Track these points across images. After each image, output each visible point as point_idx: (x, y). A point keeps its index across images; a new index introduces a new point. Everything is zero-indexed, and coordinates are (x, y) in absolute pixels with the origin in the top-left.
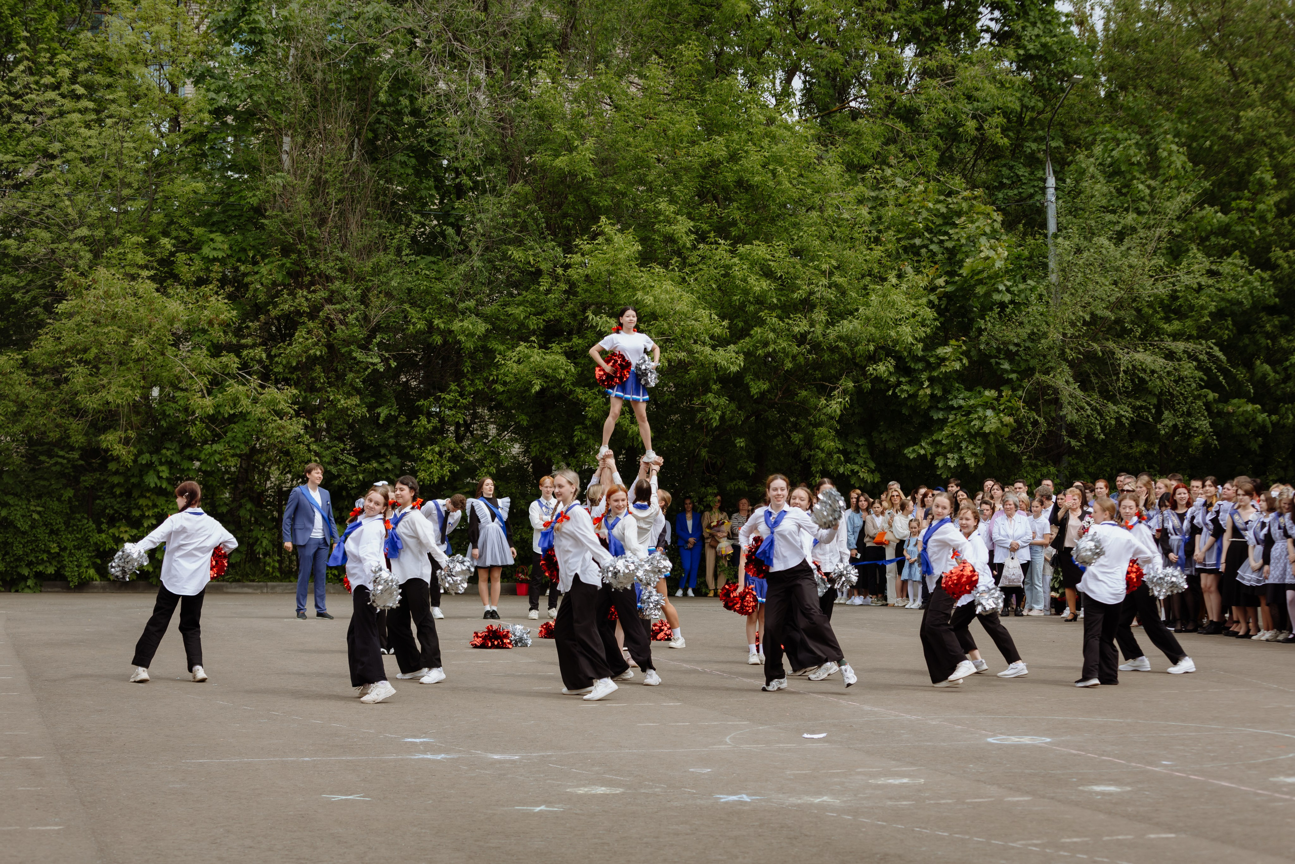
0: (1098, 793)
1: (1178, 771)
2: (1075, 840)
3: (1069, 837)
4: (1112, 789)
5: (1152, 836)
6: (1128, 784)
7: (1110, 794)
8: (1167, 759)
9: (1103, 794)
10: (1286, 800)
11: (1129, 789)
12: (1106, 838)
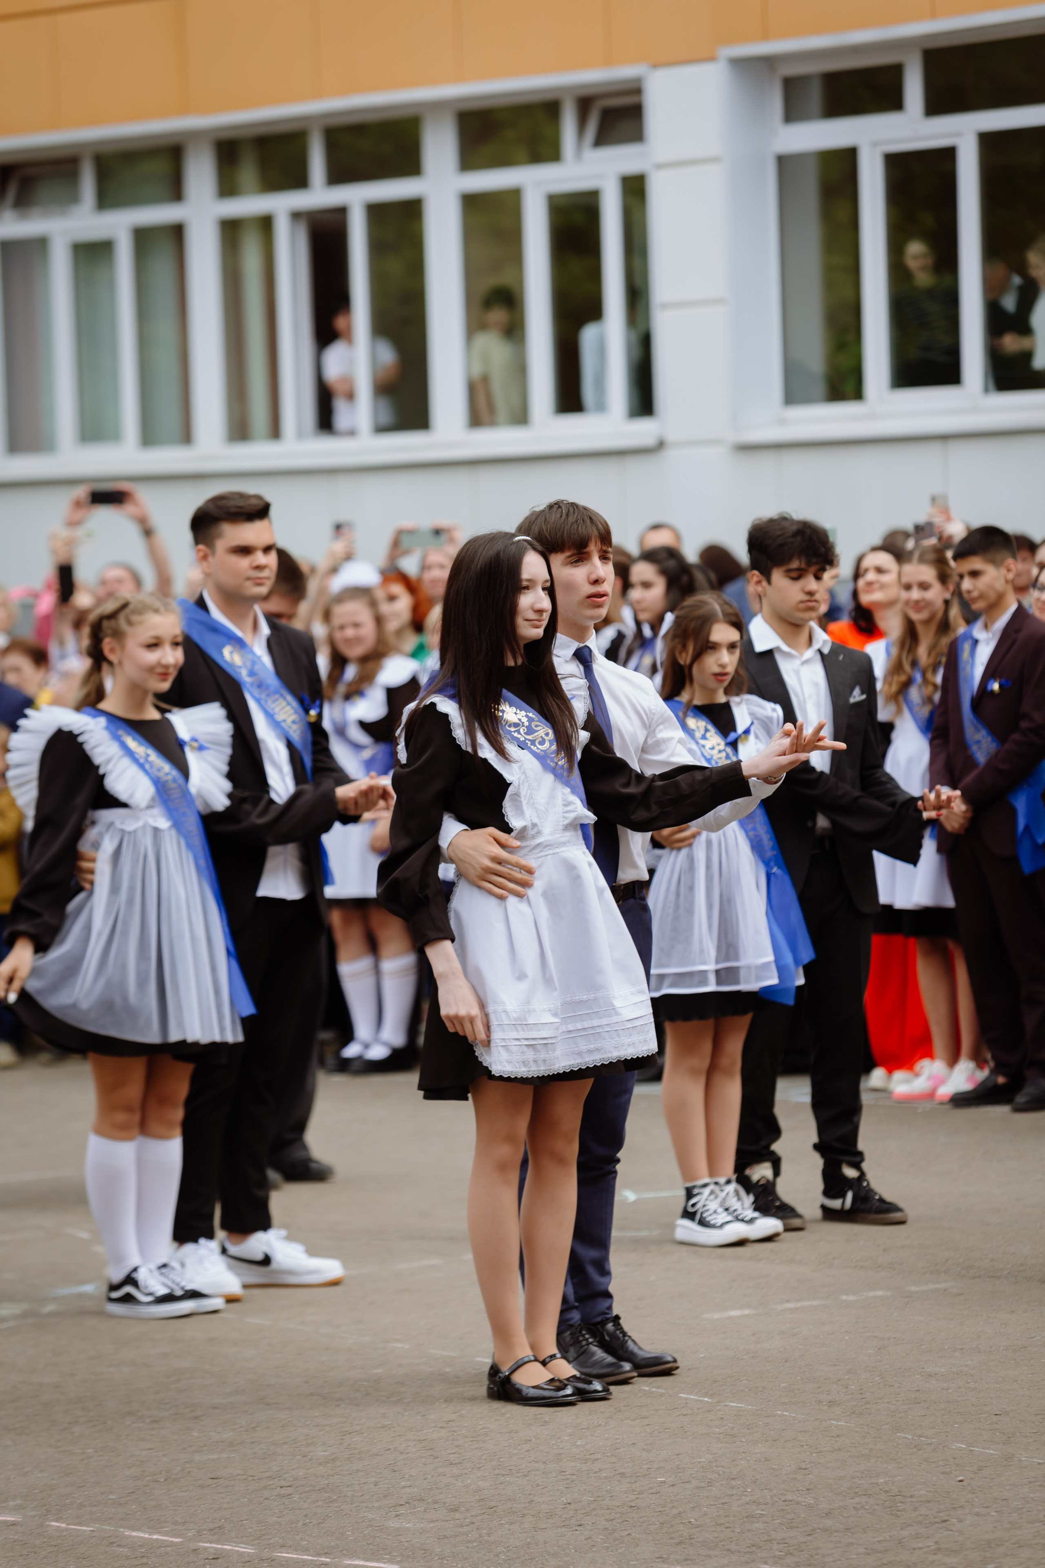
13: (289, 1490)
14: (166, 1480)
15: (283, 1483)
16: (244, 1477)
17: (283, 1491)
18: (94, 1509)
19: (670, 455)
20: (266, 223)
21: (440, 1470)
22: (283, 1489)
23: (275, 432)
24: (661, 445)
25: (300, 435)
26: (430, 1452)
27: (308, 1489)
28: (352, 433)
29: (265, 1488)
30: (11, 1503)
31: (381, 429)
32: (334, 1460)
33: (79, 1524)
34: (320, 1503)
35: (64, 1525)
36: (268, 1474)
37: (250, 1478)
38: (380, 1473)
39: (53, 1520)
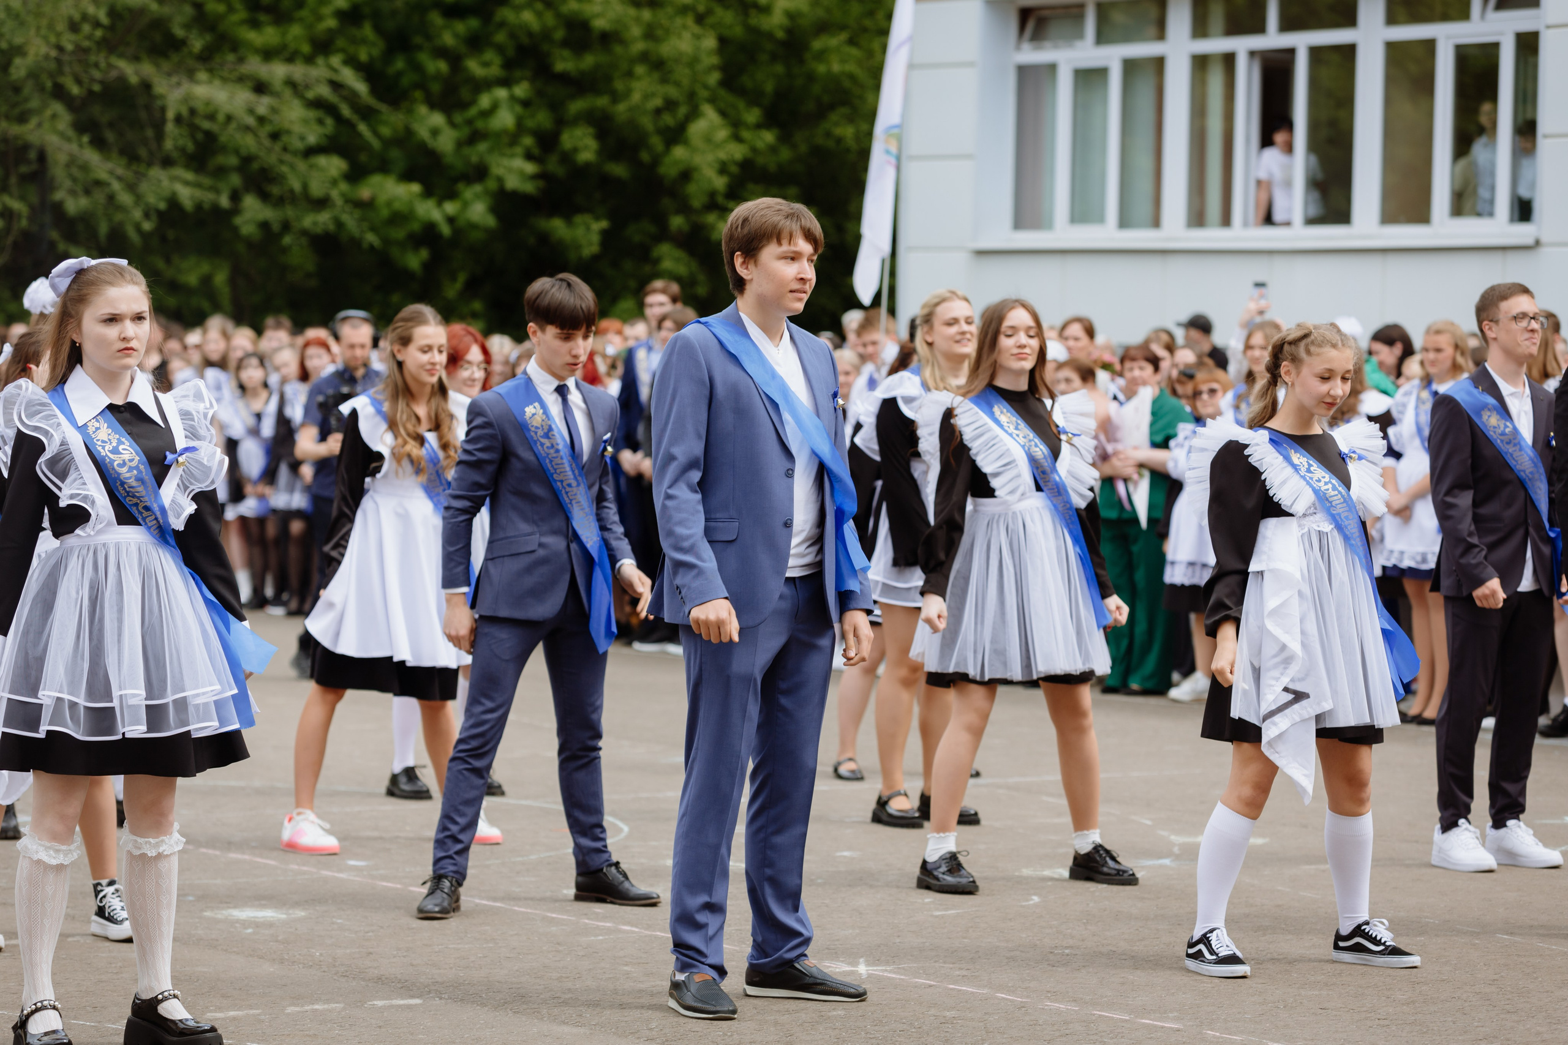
0: (245, 924)
1: (384, 878)
2: (232, 1013)
3: (220, 1009)
4: (268, 914)
5: (379, 1003)
6: (297, 904)
7: (270, 925)
8: (356, 857)
9: (257, 924)
10: (609, 931)
11: (300, 913)
12: (290, 1010)
13: (1386, 1022)
14: (1284, 1007)
15: (1379, 1017)
16: (1347, 1010)
17: (1382, 1022)
18: (1237, 1024)
19: (1544, 251)
20: (1229, 59)
21: (1502, 1016)
22: (1380, 1021)
23: (1226, 220)
24: (1538, 243)
25: (1245, 224)
26: (1489, 1002)
27: (1402, 1022)
28: (1288, 224)
29: (1366, 1019)
30: (1170, 1015)
31: (1310, 221)
32: (1413, 1002)
33: (1230, 1034)
34: (1414, 1034)
35: (1218, 1034)
36: (1365, 1009)
37: (1352, 1011)
38: (1454, 1015)
39: (1208, 1030)
